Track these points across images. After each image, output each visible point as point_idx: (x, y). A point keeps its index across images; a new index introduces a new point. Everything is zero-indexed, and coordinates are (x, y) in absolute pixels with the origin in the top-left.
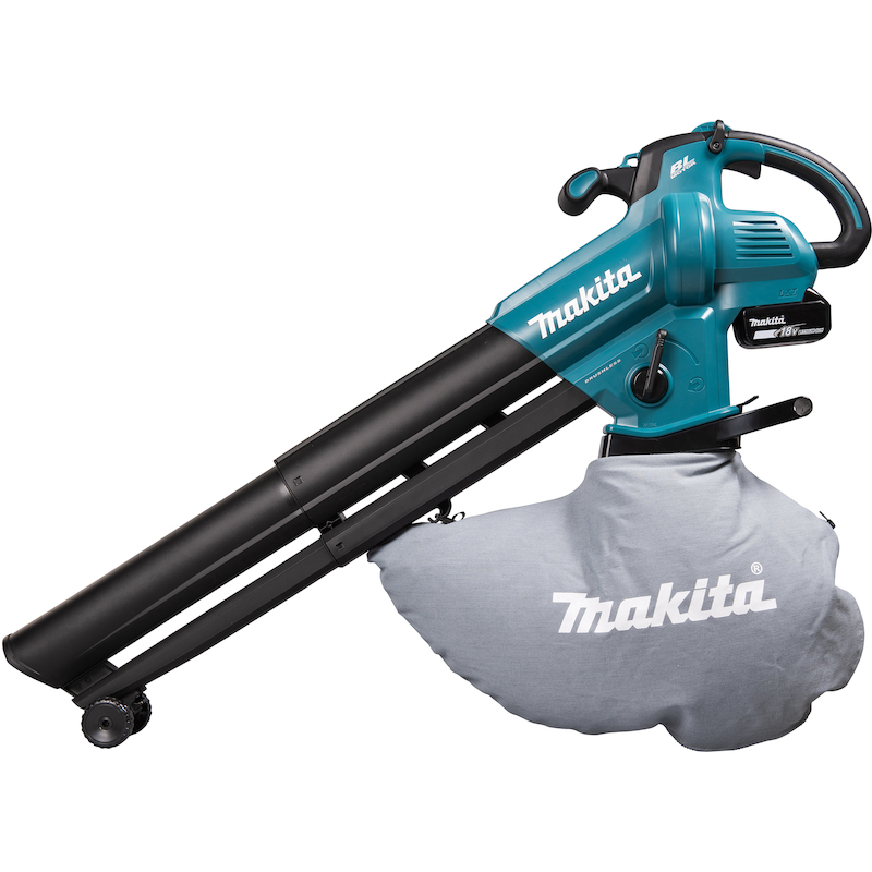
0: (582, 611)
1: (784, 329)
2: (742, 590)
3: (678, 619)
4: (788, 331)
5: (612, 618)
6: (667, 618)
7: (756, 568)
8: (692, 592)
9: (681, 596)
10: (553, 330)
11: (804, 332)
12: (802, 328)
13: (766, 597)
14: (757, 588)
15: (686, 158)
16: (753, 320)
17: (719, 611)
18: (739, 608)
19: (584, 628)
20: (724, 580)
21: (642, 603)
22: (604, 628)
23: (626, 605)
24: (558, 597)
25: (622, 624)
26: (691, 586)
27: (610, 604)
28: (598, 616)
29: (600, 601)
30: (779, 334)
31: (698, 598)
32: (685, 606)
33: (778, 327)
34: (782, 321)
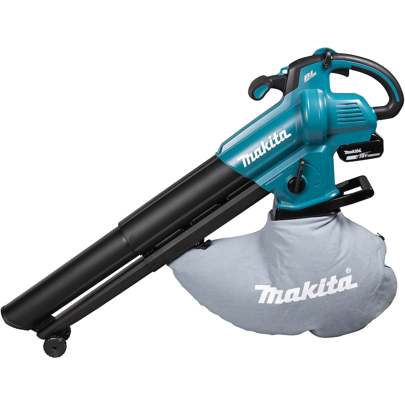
0: (269, 293)
1: (361, 155)
2: (342, 281)
3: (312, 296)
4: (363, 155)
5: (283, 297)
6: (308, 296)
7: (348, 270)
8: (319, 284)
9: (314, 287)
10: (249, 163)
11: (370, 155)
12: (369, 154)
13: (352, 283)
14: (348, 279)
15: (312, 72)
16: (346, 151)
17: (331, 291)
18: (340, 289)
19: (270, 301)
20: (334, 278)
21: (296, 291)
22: (279, 301)
23: (289, 292)
24: (258, 287)
25: (287, 300)
26: (319, 282)
27: (282, 291)
28: (276, 296)
29: (277, 289)
30: (359, 157)
31: (322, 286)
32: (315, 291)
33: (358, 154)
34: (360, 151)
